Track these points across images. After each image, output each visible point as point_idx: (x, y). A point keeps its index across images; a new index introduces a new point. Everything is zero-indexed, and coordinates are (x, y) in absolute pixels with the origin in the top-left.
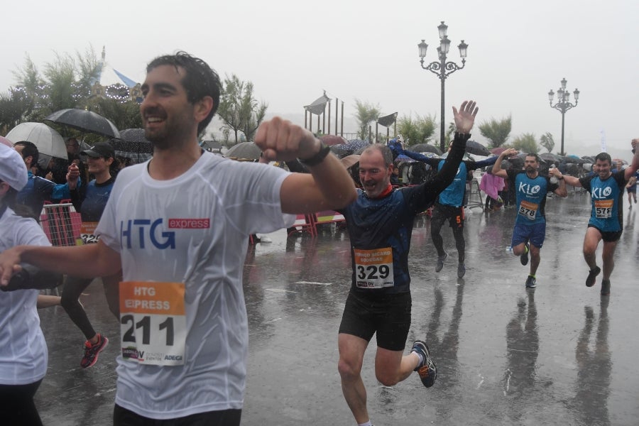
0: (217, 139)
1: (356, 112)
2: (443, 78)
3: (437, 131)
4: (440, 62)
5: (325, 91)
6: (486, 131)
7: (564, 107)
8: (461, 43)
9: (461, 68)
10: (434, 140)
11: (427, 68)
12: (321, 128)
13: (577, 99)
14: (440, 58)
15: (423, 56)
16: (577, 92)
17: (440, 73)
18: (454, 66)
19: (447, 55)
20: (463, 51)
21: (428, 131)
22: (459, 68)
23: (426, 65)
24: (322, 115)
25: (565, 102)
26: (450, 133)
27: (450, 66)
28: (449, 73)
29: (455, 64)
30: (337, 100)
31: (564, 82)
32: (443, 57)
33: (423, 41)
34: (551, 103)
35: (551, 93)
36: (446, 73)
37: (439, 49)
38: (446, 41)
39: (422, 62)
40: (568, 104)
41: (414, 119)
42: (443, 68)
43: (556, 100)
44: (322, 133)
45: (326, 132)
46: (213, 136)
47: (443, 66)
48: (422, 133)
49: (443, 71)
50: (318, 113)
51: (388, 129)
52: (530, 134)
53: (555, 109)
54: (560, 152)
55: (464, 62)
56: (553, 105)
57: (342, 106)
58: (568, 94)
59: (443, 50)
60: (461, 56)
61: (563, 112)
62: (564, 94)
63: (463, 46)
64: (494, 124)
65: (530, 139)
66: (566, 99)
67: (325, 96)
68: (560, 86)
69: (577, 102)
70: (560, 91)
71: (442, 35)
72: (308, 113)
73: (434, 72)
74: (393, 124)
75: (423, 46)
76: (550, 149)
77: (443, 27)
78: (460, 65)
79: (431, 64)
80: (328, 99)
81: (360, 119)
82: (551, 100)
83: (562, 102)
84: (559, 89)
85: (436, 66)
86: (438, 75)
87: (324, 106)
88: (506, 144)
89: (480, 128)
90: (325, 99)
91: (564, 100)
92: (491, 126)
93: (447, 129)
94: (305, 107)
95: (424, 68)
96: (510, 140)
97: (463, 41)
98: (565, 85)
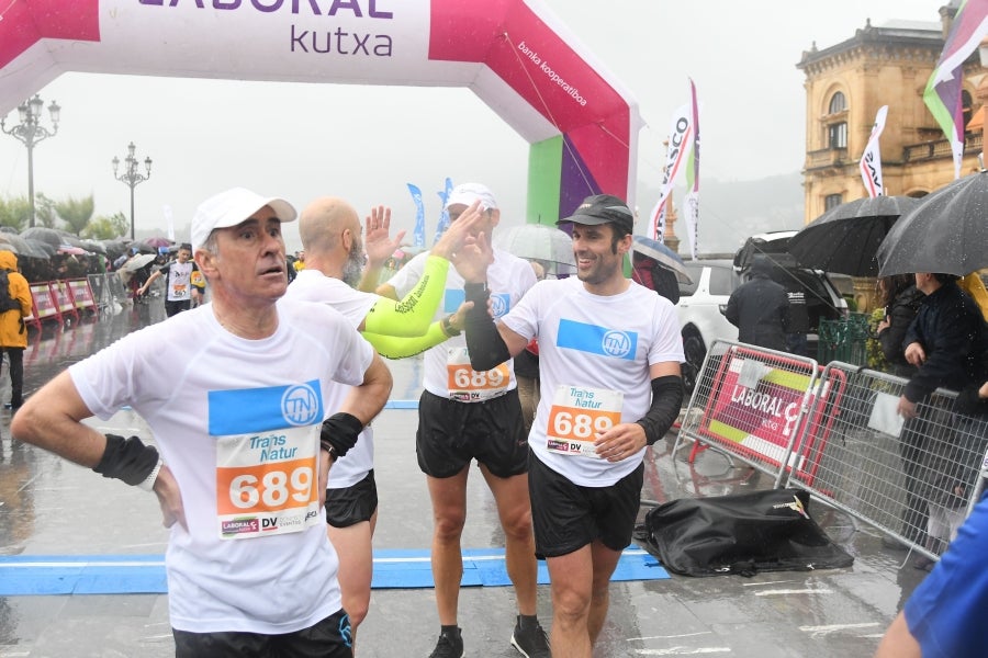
2: (30, 146)
4: (25, 125)
6: (65, 215)
7: (132, 178)
9: (54, 135)
11: (10, 133)
13: (149, 169)
14: (27, 121)
16: (148, 161)
18: (44, 133)
19: (39, 119)
20: (55, 114)
22: (50, 135)
23: (8, 128)
25: (134, 174)
27: (39, 132)
28: (37, 141)
29: (44, 129)
31: (132, 147)
34: (116, 174)
35: (116, 161)
36: (34, 140)
38: (36, 102)
39: (3, 124)
40: (138, 176)
42: (29, 134)
43: (123, 169)
47: (30, 131)
49: (30, 138)
53: (121, 182)
54: (131, 235)
55: (56, 127)
56: (119, 177)
58: (137, 163)
59: (34, 112)
60: (53, 121)
61: (132, 187)
62: (133, 162)
63: (54, 108)
64: (72, 204)
66: (134, 169)
68: (127, 152)
69: (149, 174)
70: (129, 159)
73: (18, 138)
76: (123, 234)
78: (52, 131)
79: (14, 128)
83: (130, 173)
84: (127, 157)
85: (20, 131)
86: (24, 142)
89: (58, 210)
91: (132, 171)
92: (67, 205)
95: (6, 133)
97: (54, 102)
98: (134, 151)
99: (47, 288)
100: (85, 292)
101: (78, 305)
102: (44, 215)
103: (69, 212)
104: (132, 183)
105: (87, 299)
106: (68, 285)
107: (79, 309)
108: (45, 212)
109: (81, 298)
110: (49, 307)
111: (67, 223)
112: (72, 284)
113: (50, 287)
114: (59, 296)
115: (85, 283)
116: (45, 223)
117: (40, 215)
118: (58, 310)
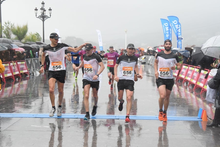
6: (15, 33)
7: (43, 17)
13: (50, 13)
16: (50, 10)
25: (44, 15)
31: (43, 3)
34: (36, 15)
35: (36, 10)
40: (46, 16)
53: (38, 18)
58: (45, 11)
61: (43, 21)
66: (44, 13)
69: (50, 15)
70: (41, 9)
82: (36, 13)
83: (42, 15)
84: (41, 8)
98: (44, 5)
99: (8, 65)
100: (24, 67)
101: (21, 72)
103: (17, 32)
104: (43, 19)
105: (25, 70)
106: (17, 64)
107: (21, 74)
108: (7, 31)
109: (23, 69)
110: (9, 73)
111: (16, 36)
112: (19, 63)
113: (10, 64)
114: (13, 68)
115: (24, 63)
116: (7, 36)
117: (5, 32)
118: (12, 74)
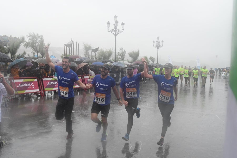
0: (30, 56)
1: (83, 47)
2: (116, 35)
3: (113, 54)
4: (114, 29)
5: (72, 39)
6: (131, 55)
7: (158, 47)
8: (122, 23)
9: (122, 32)
10: (112, 58)
11: (110, 32)
12: (70, 53)
13: (163, 44)
14: (115, 28)
15: (108, 27)
16: (162, 42)
17: (114, 33)
18: (120, 31)
20: (123, 26)
21: (110, 54)
22: (121, 32)
23: (109, 30)
24: (71, 48)
26: (118, 55)
27: (118, 31)
28: (118, 34)
29: (120, 30)
30: (76, 42)
31: (158, 38)
32: (116, 28)
33: (109, 22)
34: (154, 45)
35: (154, 42)
36: (117, 33)
37: (114, 25)
38: (117, 22)
39: (108, 29)
40: (160, 46)
41: (105, 50)
42: (116, 32)
44: (71, 54)
45: (72, 54)
46: (29, 55)
47: (116, 31)
48: (108, 55)
49: (116, 33)
50: (69, 47)
51: (95, 54)
52: (146, 56)
54: (157, 63)
55: (123, 30)
56: (154, 46)
57: (79, 44)
59: (116, 25)
60: (122, 28)
61: (158, 49)
62: (158, 42)
63: (123, 24)
64: (133, 52)
65: (146, 58)
67: (72, 40)
68: (157, 39)
69: (162, 45)
71: (115, 20)
72: (66, 47)
73: (112, 33)
74: (97, 52)
75: (109, 23)
76: (153, 62)
77: (116, 17)
78: (122, 31)
79: (111, 30)
80: (73, 42)
81: (85, 49)
82: (154, 44)
84: (156, 41)
85: (113, 31)
86: (114, 34)
87: (72, 44)
88: (138, 59)
89: (129, 54)
90: (72, 42)
91: (158, 44)
93: (117, 54)
94: (64, 45)
95: (109, 32)
96: (139, 58)
97: (123, 22)
98: (159, 39)
102: (122, 55)
108: (122, 54)
